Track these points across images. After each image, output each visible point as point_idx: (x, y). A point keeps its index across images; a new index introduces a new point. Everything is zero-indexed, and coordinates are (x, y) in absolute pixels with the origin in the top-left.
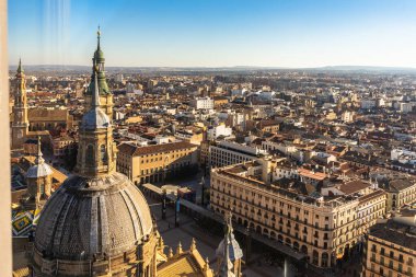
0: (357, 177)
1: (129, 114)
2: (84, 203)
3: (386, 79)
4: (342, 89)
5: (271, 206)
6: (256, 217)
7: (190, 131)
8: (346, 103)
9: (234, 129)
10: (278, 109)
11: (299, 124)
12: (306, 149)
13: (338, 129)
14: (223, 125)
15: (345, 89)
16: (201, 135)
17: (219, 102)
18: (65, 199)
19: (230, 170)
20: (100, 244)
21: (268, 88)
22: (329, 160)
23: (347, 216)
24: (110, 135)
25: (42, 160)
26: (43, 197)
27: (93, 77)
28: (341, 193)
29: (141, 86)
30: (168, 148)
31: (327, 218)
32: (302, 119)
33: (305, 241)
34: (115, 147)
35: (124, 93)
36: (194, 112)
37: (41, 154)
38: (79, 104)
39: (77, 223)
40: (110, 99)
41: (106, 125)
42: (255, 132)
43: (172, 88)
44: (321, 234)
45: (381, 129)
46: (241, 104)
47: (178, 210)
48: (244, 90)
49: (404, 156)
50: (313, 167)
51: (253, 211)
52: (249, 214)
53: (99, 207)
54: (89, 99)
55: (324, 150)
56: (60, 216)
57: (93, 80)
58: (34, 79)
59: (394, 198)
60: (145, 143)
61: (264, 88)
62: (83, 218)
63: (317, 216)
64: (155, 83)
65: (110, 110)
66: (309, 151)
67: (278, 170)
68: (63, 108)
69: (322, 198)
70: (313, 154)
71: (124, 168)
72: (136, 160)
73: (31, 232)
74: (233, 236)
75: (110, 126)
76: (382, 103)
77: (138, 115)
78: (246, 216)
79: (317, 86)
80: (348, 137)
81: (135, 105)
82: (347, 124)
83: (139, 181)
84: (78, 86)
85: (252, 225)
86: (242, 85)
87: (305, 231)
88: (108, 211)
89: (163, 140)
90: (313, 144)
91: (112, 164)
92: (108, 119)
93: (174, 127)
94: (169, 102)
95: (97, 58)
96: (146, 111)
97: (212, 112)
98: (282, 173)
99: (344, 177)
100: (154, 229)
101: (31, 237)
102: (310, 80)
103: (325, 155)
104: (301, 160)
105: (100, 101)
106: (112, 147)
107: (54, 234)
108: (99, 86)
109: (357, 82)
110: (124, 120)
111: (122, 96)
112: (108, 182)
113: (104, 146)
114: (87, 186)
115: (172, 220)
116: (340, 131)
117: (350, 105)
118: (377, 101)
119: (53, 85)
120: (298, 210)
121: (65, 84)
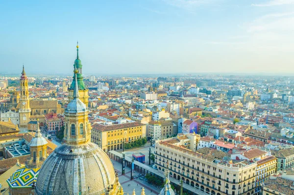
0: (256, 147)
1: (99, 104)
2: (69, 163)
3: (279, 79)
4: (247, 86)
5: (196, 166)
6: (186, 174)
7: (141, 115)
8: (249, 96)
9: (171, 113)
10: (202, 100)
11: (216, 110)
12: (221, 127)
13: (243, 114)
14: (164, 111)
15: (249, 86)
16: (148, 118)
17: (161, 95)
18: (56, 160)
19: (168, 142)
20: (80, 191)
21: (195, 86)
22: (237, 135)
23: (248, 173)
24: (86, 117)
25: (40, 134)
26: (41, 159)
27: (74, 77)
28: (245, 158)
29: (108, 84)
30: (126, 126)
31: (235, 175)
32: (218, 107)
33: (219, 190)
34: (90, 126)
35: (96, 89)
36: (144, 102)
37: (39, 130)
38: (65, 96)
39: (65, 177)
40: (86, 93)
41: (84, 110)
42: (185, 116)
43: (128, 85)
44: (231, 186)
45: (274, 114)
46: (176, 97)
47: (133, 168)
48: (178, 87)
49: (290, 133)
50: (226, 140)
51: (183, 169)
52: (181, 171)
53: (79, 166)
54: (72, 93)
55: (233, 128)
56: (53, 172)
57: (74, 80)
58: (34, 79)
59: (282, 162)
60: (110, 123)
61: (192, 86)
62: (68, 174)
63: (228, 174)
64: (117, 82)
65: (87, 100)
66: (223, 129)
67: (201, 142)
68: (54, 99)
69: (231, 162)
70: (226, 131)
71: (96, 140)
72: (104, 135)
73: (34, 183)
74: (170, 186)
75: (86, 111)
76: (275, 96)
77: (105, 104)
78: (179, 173)
79: (230, 84)
80: (250, 120)
81: (103, 97)
82: (250, 110)
83: (106, 148)
84: (64, 84)
85: (183, 178)
86: (177, 84)
87: (219, 184)
88: (85, 168)
89: (123, 121)
90: (225, 124)
91: (88, 137)
92: (85, 106)
93: (130, 112)
94: (127, 95)
95: (77, 64)
96: (111, 101)
97: (156, 102)
98: (204, 144)
99: (247, 147)
100: (117, 181)
101: (33, 186)
102: (225, 80)
103: (234, 132)
104: (217, 135)
105: (80, 94)
106: (88, 126)
107: (49, 184)
108: (78, 84)
109: (258, 81)
110: (96, 107)
111: (94, 91)
112: (85, 149)
113: (82, 125)
114: (71, 151)
115: (129, 175)
116: (244, 116)
117: (252, 97)
118: (272, 94)
119: (47, 83)
120: (215, 169)
121: (55, 83)
